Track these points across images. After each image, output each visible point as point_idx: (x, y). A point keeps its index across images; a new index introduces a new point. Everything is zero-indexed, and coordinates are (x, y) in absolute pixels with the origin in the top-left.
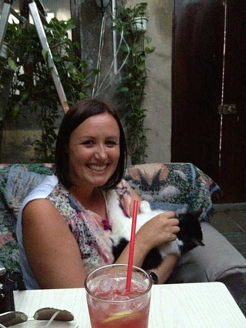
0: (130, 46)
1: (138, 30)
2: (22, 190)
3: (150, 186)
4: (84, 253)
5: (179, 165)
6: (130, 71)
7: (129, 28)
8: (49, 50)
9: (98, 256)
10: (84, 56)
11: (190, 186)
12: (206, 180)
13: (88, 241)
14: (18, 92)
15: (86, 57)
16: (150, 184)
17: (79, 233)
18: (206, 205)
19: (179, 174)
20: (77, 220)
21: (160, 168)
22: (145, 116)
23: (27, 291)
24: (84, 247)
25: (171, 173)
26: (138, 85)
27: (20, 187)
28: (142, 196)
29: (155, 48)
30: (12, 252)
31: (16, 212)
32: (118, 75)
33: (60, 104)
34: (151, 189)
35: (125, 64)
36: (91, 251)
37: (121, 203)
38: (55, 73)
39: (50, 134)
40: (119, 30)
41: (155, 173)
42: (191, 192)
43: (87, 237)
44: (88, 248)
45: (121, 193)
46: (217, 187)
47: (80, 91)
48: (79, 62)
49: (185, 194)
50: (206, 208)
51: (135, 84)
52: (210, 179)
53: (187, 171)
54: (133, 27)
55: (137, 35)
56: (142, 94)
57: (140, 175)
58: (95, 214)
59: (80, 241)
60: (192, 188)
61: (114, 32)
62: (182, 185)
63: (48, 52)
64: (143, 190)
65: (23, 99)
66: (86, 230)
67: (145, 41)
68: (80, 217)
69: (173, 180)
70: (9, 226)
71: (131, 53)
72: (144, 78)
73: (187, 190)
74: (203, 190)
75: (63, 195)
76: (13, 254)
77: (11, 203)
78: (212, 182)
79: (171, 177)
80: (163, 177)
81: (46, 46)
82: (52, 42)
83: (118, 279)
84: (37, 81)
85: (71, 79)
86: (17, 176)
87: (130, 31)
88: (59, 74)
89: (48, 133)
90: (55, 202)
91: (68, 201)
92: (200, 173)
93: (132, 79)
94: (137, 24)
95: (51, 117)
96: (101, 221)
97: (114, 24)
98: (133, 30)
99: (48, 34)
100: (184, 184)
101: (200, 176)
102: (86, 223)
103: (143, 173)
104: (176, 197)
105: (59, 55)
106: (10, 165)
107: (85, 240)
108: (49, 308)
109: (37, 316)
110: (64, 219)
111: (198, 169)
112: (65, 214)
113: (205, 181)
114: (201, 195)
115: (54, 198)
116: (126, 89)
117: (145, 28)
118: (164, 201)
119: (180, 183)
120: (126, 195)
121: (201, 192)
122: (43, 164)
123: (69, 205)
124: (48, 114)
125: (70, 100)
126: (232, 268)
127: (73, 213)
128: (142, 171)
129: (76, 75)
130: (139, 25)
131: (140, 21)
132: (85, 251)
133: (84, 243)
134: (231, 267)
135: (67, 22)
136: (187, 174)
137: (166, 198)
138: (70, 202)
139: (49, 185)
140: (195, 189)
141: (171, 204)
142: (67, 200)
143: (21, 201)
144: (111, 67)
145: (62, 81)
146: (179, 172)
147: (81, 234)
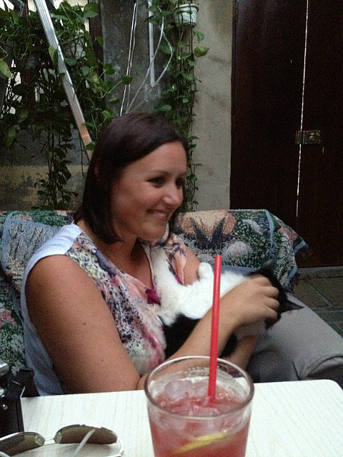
0: (173, 45)
1: (184, 22)
2: (25, 248)
3: (210, 243)
4: (123, 333)
5: (249, 212)
6: (173, 81)
7: (172, 20)
8: (59, 47)
9: (142, 340)
10: (107, 60)
11: (266, 242)
12: (288, 233)
13: (127, 317)
14: (13, 111)
15: (110, 61)
16: (210, 238)
17: (115, 305)
18: (289, 269)
19: (250, 226)
20: (110, 286)
21: (223, 216)
22: (195, 145)
23: (41, 398)
24: (122, 326)
25: (239, 223)
26: (185, 101)
27: (21, 244)
28: (199, 256)
29: (209, 49)
30: (11, 339)
31: (15, 280)
32: (156, 87)
33: (76, 127)
34: (211, 246)
35: (166, 71)
36: (133, 332)
37: (171, 266)
38: (68, 81)
39: (60, 171)
40: (158, 22)
41: (216, 224)
42: (268, 250)
43: (125, 312)
44: (127, 327)
45: (171, 252)
46: (303, 243)
47: (103, 109)
48: (101, 67)
49: (260, 254)
50: (289, 273)
51: (180, 100)
52: (294, 232)
53: (262, 220)
54: (178, 18)
55: (183, 30)
56: (191, 115)
57: (195, 226)
58: (136, 280)
59: (117, 316)
60: (270, 245)
61: (150, 25)
62: (254, 241)
63: (57, 51)
64: (199, 248)
65: (20, 121)
66: (125, 301)
67: (195, 38)
68: (114, 282)
69: (242, 233)
70: (6, 301)
71: (175, 56)
72: (193, 92)
73: (263, 247)
74: (285, 247)
75: (89, 251)
76: (12, 341)
77: (7, 268)
78: (296, 237)
79: (239, 229)
80: (228, 229)
81: (54, 42)
82: (62, 37)
83: (193, 380)
84: (41, 95)
85: (90, 90)
86: (17, 228)
87: (174, 24)
88: (73, 82)
89: (57, 170)
90: (78, 260)
91: (97, 260)
92: (280, 224)
93: (176, 92)
94: (183, 14)
95: (61, 146)
96: (144, 290)
97: (150, 14)
98: (177, 22)
99: (57, 25)
100: (259, 239)
101: (280, 227)
102: (123, 292)
103: (199, 223)
104: (246, 257)
105: (74, 57)
106: (5, 212)
107: (123, 315)
108: (78, 426)
109: (60, 438)
110: (95, 282)
111: (277, 218)
112: (94, 276)
113: (287, 235)
114: (282, 255)
115: (76, 254)
116: (168, 108)
117: (194, 20)
118: (230, 264)
119: (253, 238)
120: (178, 254)
121: (282, 250)
122: (55, 211)
123: (97, 265)
124: (58, 143)
125: (90, 122)
126: (331, 358)
127: (104, 275)
128: (198, 221)
129: (98, 85)
130: (186, 16)
131: (187, 9)
132: (124, 330)
133: (122, 320)
134: (330, 356)
135: (85, 7)
136: (262, 226)
137: (233, 259)
138: (99, 261)
139: (67, 237)
140: (273, 245)
141: (240, 268)
142: (94, 259)
143: (24, 264)
144: (147, 75)
145: (78, 93)
146: (250, 221)
147: (117, 306)
